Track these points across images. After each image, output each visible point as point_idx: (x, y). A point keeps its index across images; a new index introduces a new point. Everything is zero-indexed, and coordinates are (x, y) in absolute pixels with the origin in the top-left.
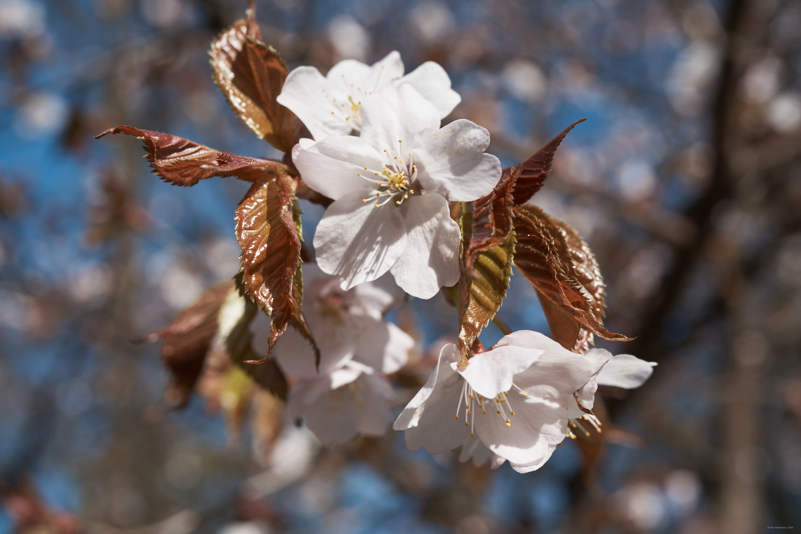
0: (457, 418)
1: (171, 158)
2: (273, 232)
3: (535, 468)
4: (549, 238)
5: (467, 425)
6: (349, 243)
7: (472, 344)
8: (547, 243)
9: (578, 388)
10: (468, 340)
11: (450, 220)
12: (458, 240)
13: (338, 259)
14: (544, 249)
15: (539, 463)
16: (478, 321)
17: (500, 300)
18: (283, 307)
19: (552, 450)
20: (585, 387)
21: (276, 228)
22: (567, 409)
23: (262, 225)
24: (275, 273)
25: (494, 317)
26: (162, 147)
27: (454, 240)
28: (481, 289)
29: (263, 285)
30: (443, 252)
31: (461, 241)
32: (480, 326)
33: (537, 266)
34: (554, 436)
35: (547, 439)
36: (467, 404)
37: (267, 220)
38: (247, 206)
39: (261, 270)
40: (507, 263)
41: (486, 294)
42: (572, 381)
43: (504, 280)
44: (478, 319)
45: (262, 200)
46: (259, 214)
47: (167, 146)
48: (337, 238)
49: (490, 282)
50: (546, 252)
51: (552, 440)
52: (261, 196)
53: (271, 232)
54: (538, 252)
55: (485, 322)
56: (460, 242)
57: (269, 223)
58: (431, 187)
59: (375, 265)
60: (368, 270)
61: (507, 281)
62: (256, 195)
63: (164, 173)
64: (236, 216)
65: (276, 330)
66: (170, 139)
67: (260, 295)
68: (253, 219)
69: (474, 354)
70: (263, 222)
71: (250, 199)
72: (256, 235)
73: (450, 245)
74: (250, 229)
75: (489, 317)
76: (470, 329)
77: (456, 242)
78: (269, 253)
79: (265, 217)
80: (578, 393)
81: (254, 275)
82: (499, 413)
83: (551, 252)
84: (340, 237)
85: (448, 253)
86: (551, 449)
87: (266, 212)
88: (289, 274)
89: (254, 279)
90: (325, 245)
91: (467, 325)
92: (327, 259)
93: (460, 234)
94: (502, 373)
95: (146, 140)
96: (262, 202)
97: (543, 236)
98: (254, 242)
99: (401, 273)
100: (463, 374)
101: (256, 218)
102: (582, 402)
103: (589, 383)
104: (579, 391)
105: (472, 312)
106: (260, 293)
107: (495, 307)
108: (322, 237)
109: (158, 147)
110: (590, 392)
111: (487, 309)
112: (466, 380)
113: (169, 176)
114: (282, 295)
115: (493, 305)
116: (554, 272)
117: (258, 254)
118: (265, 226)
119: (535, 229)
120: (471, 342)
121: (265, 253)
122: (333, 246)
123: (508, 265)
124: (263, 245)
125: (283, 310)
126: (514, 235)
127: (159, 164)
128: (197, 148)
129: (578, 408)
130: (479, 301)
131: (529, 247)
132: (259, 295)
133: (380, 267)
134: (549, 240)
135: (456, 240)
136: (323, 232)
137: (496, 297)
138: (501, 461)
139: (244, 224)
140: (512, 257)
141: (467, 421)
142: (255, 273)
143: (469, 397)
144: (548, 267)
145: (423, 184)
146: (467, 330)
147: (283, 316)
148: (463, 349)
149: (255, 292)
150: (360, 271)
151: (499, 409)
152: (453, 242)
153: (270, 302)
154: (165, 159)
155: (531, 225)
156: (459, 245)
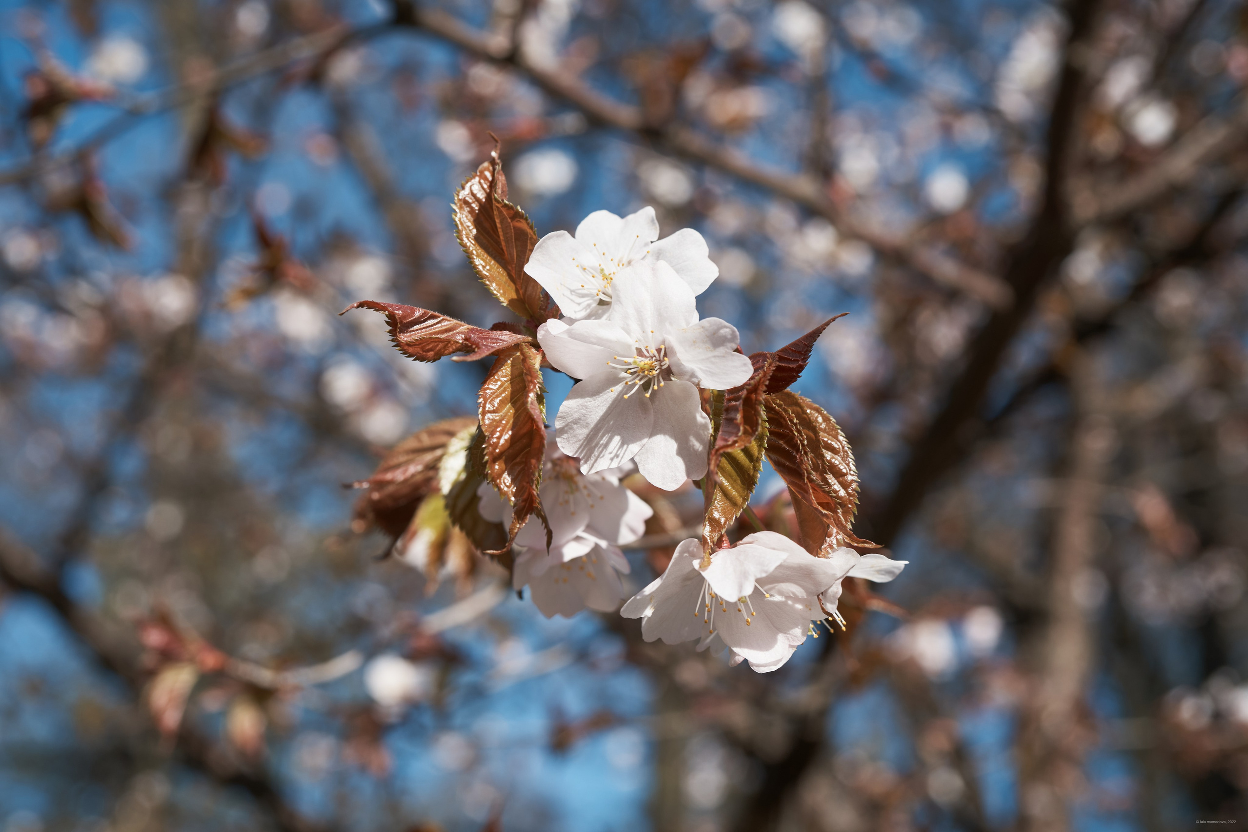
0: (696, 616)
1: (413, 331)
2: (518, 416)
3: (774, 668)
4: (802, 436)
5: (706, 622)
6: (592, 426)
7: (716, 541)
8: (799, 442)
9: (823, 591)
10: (712, 536)
11: (701, 412)
12: (708, 433)
13: (580, 440)
14: (795, 447)
15: (778, 663)
16: (724, 517)
17: (747, 495)
18: (525, 496)
19: (792, 651)
20: (830, 591)
21: (520, 411)
22: (810, 609)
23: (506, 407)
24: (518, 460)
25: (741, 514)
26: (405, 322)
27: (704, 433)
28: (728, 481)
29: (506, 473)
30: (691, 443)
31: (712, 435)
32: (725, 522)
33: (787, 464)
34: (795, 636)
35: (788, 639)
36: (707, 602)
37: (510, 402)
38: (491, 386)
39: (504, 457)
40: (758, 458)
41: (733, 488)
42: (817, 584)
43: (753, 475)
44: (724, 514)
45: (505, 379)
46: (503, 395)
47: (410, 320)
48: (580, 419)
49: (739, 476)
50: (798, 451)
51: (793, 640)
52: (505, 374)
53: (516, 416)
54: (790, 449)
55: (731, 519)
56: (709, 436)
57: (513, 406)
58: (681, 374)
59: (621, 449)
60: (612, 456)
61: (756, 477)
62: (500, 373)
63: (406, 347)
64: (479, 398)
65: (517, 521)
66: (413, 312)
67: (503, 483)
68: (497, 400)
69: (718, 549)
70: (506, 404)
71: (494, 378)
72: (500, 421)
73: (699, 439)
74: (494, 412)
75: (735, 513)
76: (714, 523)
77: (705, 435)
78: (513, 440)
79: (509, 399)
80: (821, 595)
81: (497, 463)
82: (739, 611)
83: (803, 452)
84: (583, 418)
85: (698, 446)
86: (791, 649)
87: (510, 392)
88: (534, 466)
89: (497, 467)
90: (567, 425)
91: (712, 520)
92: (568, 439)
93: (710, 427)
94: (744, 575)
95: (390, 314)
96: (506, 381)
97: (796, 434)
98: (499, 429)
99: (644, 461)
100: (704, 574)
101: (500, 400)
102: (826, 605)
103: (834, 586)
104: (824, 594)
105: (719, 506)
106: (502, 481)
107: (742, 503)
108: (565, 418)
109: (401, 322)
110: (834, 596)
111: (734, 504)
112: (706, 581)
113: (411, 350)
114: (525, 484)
115: (740, 500)
116: (804, 473)
117: (502, 441)
118: (509, 410)
119: (789, 424)
120: (715, 539)
121: (509, 442)
122: (575, 426)
123: (758, 460)
124: (507, 433)
125: (525, 501)
126: (767, 427)
127: (401, 338)
128: (439, 319)
129: (821, 611)
130: (726, 494)
131: (781, 442)
132: (501, 484)
133: (624, 453)
134: (802, 439)
135: (706, 433)
136: (566, 413)
137: (744, 493)
138: (739, 659)
139: (488, 406)
140: (762, 451)
141: (706, 619)
142: (499, 462)
143: (709, 595)
144: (799, 467)
145: (674, 369)
146: (711, 525)
147: (524, 507)
148: (706, 547)
149: (498, 481)
150: (603, 456)
151: (740, 607)
152: (703, 434)
153: (512, 491)
154: (407, 332)
155: (784, 418)
156: (709, 439)
